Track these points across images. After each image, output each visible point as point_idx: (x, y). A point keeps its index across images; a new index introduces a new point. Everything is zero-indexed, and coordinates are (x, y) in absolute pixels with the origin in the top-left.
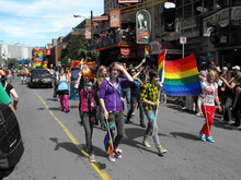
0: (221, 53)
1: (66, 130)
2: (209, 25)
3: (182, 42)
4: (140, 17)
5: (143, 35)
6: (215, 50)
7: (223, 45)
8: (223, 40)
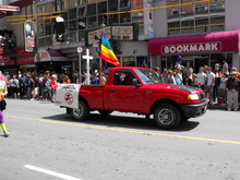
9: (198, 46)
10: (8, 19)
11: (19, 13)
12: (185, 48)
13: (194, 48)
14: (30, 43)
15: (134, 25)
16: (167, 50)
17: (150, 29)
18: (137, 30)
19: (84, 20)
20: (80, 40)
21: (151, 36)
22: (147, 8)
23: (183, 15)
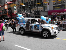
2: (33, 10)
3: (29, 14)
6: (34, 16)
7: (37, 15)
8: (37, 14)
9: (62, 13)
10: (10, 5)
11: (13, 4)
12: (58, 13)
13: (61, 13)
14: (15, 12)
15: (44, 7)
16: (53, 14)
17: (48, 8)
18: (45, 8)
19: (30, 5)
20: (29, 11)
21: (48, 10)
22: (48, 2)
23: (58, 4)
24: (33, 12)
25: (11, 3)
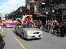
0: (57, 16)
1: (15, 37)
3: (46, 13)
4: (35, 7)
5: (36, 11)
6: (55, 16)
24: (53, 11)
25: (34, 2)
